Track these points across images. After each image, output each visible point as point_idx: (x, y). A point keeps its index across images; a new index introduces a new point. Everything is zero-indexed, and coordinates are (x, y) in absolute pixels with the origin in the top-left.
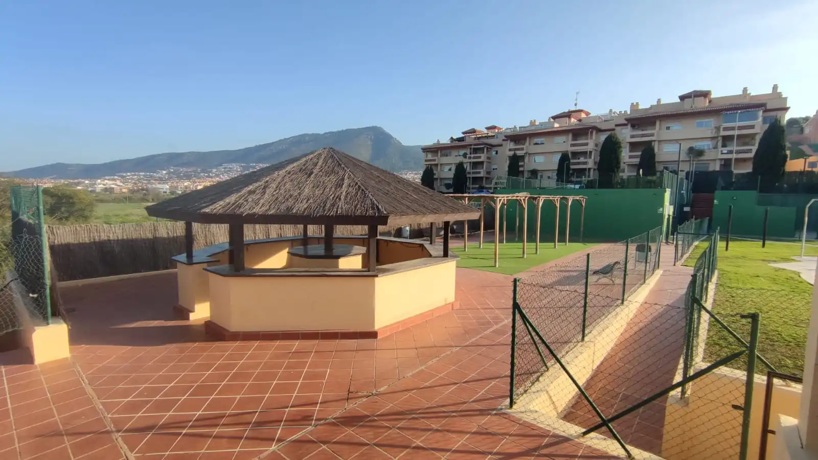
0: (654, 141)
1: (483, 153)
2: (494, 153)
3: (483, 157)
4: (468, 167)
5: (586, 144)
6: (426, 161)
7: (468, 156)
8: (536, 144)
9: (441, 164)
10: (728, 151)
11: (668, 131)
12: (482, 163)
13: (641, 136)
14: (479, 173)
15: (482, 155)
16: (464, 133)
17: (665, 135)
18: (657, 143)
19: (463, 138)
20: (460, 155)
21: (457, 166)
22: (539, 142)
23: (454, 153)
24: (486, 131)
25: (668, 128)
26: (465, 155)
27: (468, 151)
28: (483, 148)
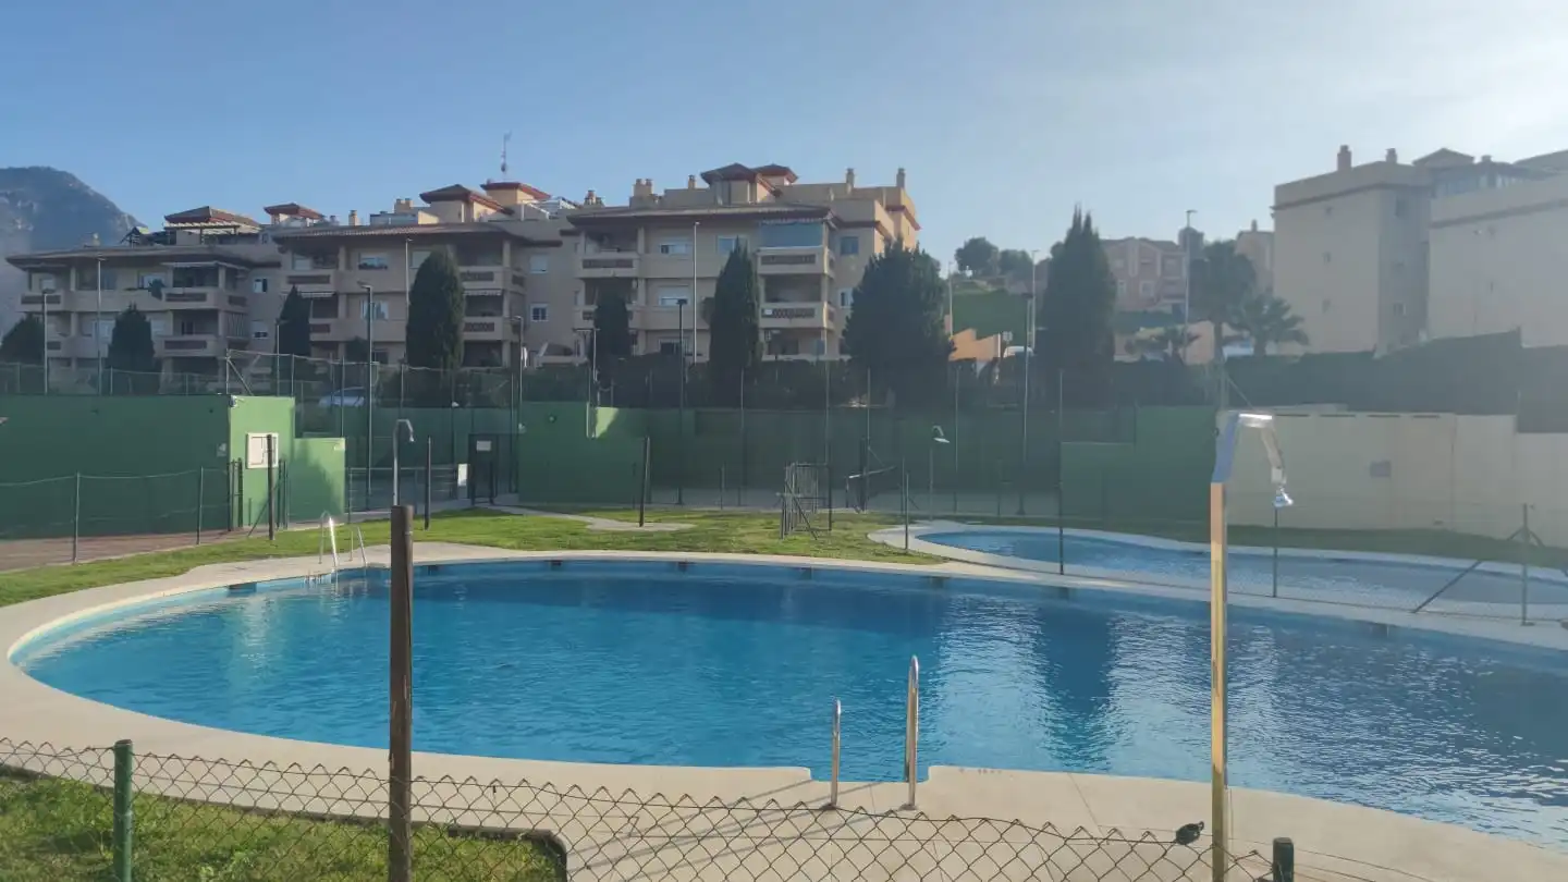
0: (636, 279)
1: (215, 284)
2: (258, 287)
3: (212, 297)
4: (162, 329)
5: (489, 277)
6: (28, 300)
7: (164, 292)
8: (363, 267)
9: (81, 314)
10: (774, 311)
11: (665, 256)
12: (212, 315)
13: (610, 264)
14: (203, 344)
15: (209, 291)
16: (170, 219)
17: (660, 266)
18: (642, 284)
19: (172, 231)
20: (142, 288)
21: (118, 323)
22: (376, 263)
23: (127, 278)
25: (665, 249)
26: (156, 289)
27: (167, 278)
28: (215, 270)
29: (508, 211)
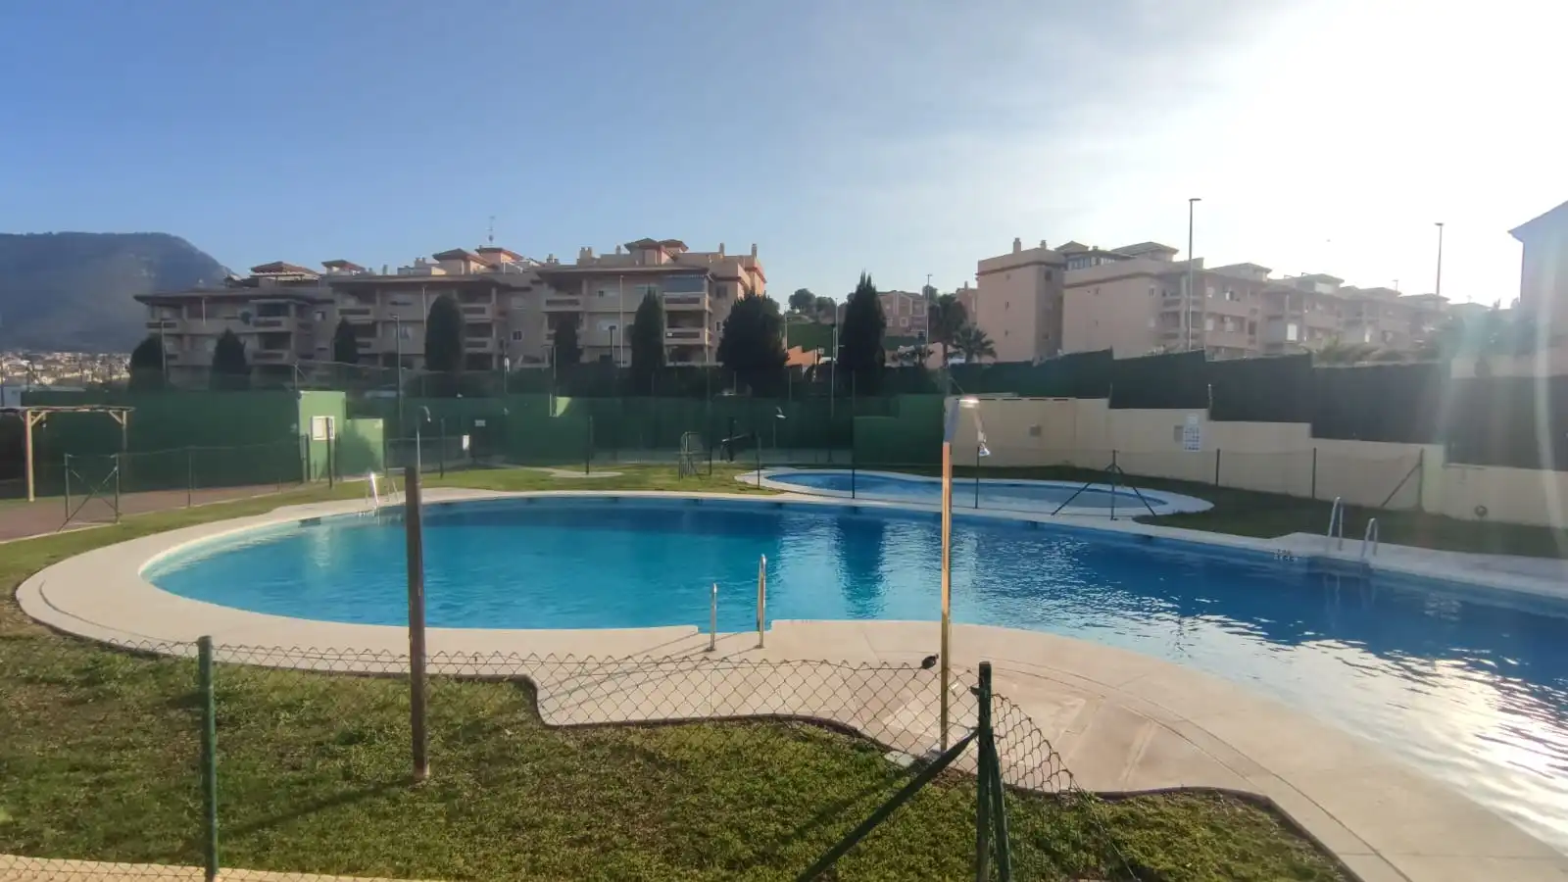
0: (582, 313)
3: (286, 324)
4: (251, 346)
5: (482, 311)
6: (150, 326)
7: (251, 319)
8: (395, 303)
9: (192, 336)
10: (674, 334)
11: (602, 298)
12: (286, 336)
13: (564, 303)
14: (280, 356)
15: (283, 320)
16: (255, 270)
17: (598, 305)
18: (586, 316)
19: (256, 278)
20: (235, 318)
22: (402, 301)
23: (225, 311)
24: (324, 271)
25: (601, 293)
26: (245, 318)
27: (254, 310)
28: (288, 305)
29: (494, 267)
